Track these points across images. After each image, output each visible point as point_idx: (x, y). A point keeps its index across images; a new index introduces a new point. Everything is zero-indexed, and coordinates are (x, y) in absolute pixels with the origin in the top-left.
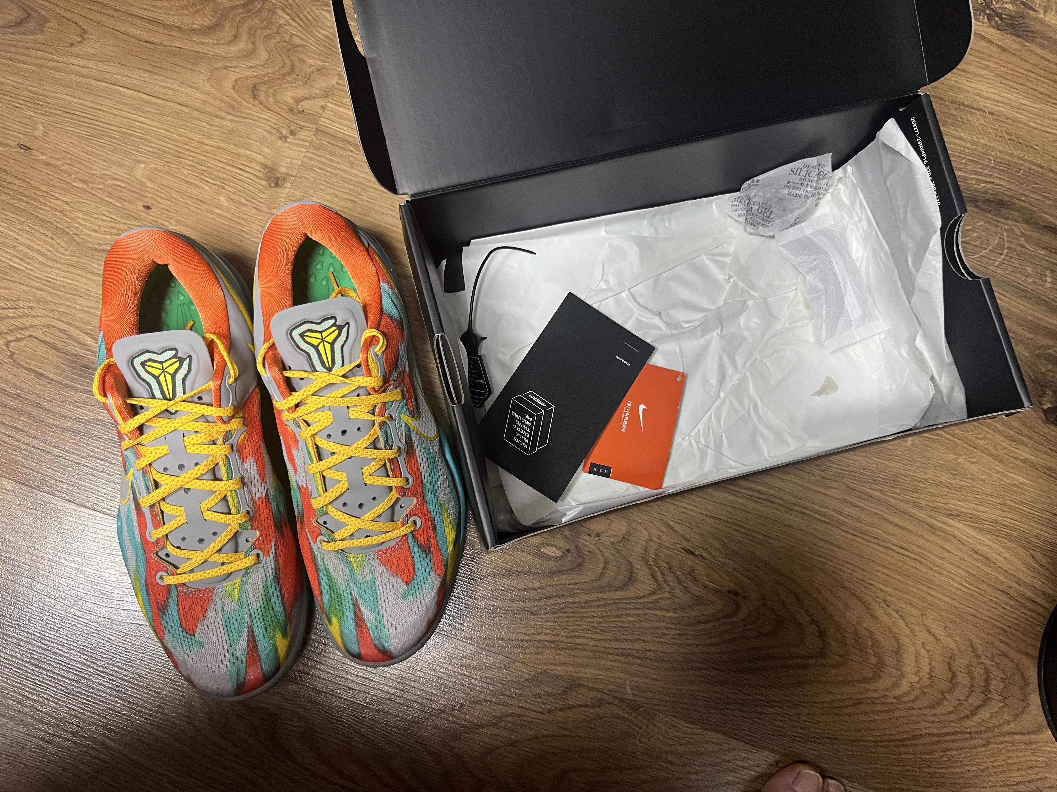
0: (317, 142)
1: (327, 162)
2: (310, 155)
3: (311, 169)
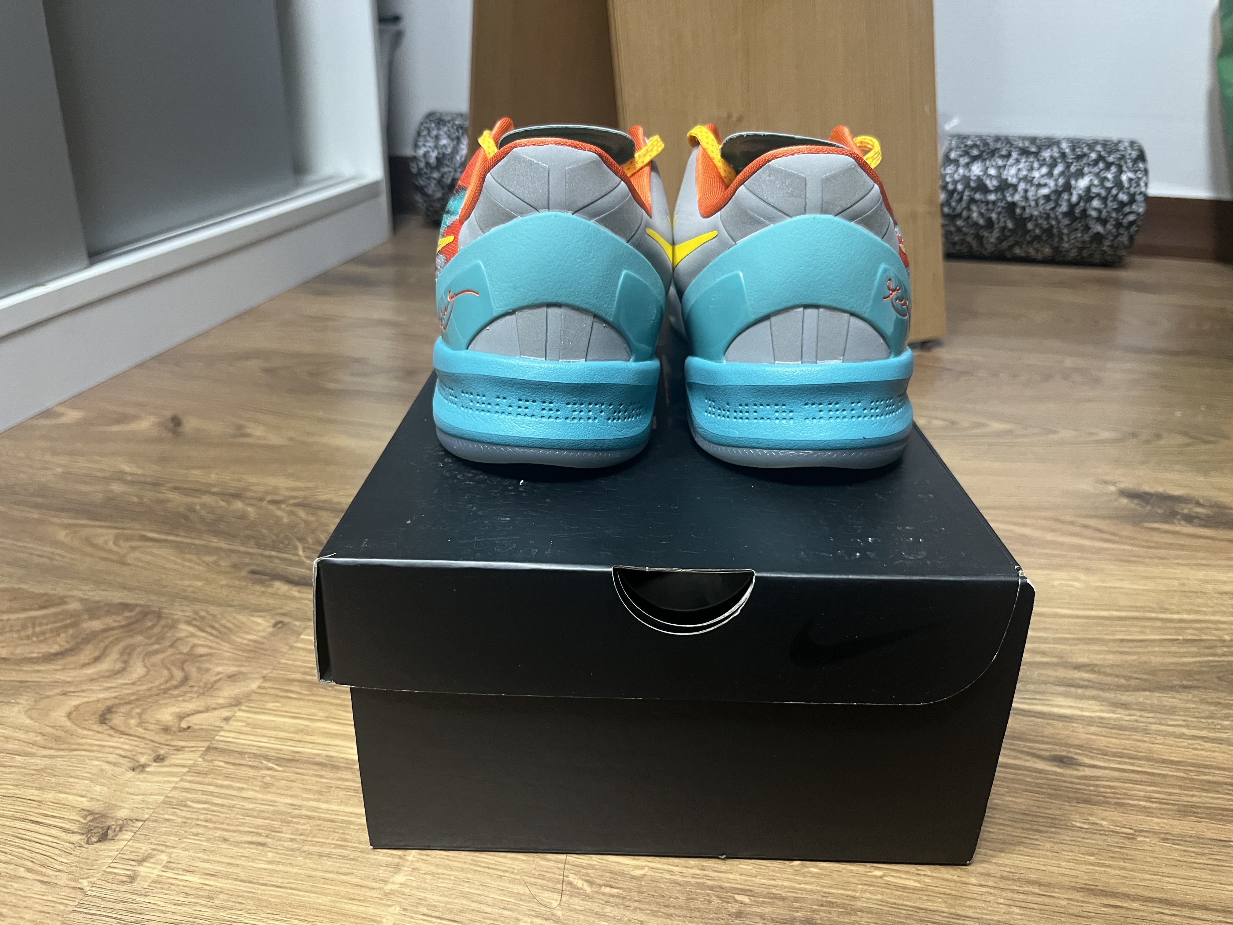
0: (206, 764)
1: (217, 790)
2: (187, 785)
3: (182, 804)
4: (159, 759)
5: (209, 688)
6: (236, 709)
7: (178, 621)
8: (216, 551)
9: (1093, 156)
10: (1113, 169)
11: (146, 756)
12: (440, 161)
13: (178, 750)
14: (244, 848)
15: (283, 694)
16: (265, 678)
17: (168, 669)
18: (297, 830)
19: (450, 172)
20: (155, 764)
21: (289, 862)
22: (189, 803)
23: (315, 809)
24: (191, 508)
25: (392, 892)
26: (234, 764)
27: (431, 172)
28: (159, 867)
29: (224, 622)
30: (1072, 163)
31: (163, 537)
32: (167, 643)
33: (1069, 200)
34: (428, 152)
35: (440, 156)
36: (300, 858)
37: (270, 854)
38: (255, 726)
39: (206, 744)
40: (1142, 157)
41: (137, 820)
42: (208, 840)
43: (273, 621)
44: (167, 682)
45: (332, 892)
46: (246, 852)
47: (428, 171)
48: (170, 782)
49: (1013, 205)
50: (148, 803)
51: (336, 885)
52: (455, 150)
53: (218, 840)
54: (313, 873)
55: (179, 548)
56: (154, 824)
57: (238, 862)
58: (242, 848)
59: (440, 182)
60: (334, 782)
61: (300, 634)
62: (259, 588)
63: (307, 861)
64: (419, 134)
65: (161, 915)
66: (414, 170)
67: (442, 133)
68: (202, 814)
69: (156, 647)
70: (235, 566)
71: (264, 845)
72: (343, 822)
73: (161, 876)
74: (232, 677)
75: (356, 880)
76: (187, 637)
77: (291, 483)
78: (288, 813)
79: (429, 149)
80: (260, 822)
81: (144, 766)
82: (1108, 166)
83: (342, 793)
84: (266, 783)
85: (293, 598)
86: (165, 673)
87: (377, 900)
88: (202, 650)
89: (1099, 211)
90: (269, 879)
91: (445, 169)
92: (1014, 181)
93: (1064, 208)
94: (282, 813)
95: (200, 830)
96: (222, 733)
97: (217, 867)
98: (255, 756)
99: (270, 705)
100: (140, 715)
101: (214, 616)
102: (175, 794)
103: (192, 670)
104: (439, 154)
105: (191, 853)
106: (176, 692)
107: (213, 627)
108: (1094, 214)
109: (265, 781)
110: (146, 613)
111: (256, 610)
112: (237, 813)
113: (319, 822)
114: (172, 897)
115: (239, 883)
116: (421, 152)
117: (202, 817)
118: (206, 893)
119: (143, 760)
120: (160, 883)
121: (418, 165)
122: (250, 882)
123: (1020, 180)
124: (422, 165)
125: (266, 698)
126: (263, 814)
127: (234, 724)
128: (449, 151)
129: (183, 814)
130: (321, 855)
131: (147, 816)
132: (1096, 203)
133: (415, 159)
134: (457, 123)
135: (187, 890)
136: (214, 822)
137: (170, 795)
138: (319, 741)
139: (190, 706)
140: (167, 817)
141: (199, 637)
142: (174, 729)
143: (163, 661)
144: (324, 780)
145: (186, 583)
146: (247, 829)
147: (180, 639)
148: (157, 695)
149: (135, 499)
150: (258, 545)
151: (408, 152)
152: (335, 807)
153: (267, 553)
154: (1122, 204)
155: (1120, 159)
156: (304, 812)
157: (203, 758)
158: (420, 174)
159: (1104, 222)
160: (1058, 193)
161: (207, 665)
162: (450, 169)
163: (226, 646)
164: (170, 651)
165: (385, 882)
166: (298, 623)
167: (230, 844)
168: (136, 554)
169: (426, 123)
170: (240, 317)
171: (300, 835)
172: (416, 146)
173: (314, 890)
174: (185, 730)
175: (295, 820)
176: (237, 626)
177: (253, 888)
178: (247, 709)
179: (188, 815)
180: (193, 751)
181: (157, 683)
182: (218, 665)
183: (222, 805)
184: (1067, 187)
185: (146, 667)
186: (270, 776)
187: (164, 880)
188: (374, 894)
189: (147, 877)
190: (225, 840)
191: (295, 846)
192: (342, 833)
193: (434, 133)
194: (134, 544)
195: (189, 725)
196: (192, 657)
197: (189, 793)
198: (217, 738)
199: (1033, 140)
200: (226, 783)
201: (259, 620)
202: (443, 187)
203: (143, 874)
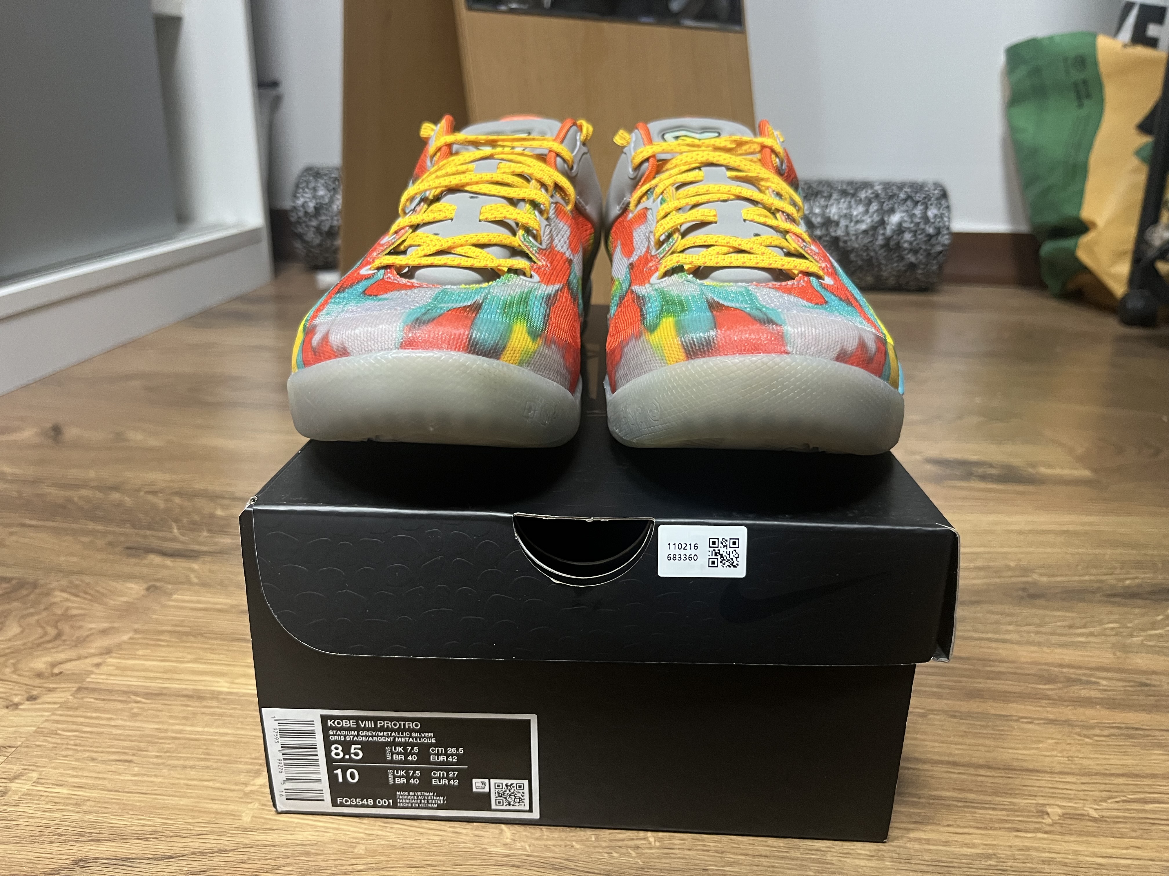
4: (32, 698)
5: (81, 642)
6: (106, 656)
7: (53, 589)
8: (92, 533)
9: (902, 196)
10: (920, 207)
11: (19, 697)
12: (318, 209)
13: (50, 691)
14: (111, 765)
15: (154, 642)
16: (136, 631)
17: (43, 628)
18: (163, 748)
19: (327, 220)
20: (28, 702)
21: (154, 774)
22: (59, 732)
23: (180, 732)
24: (69, 500)
25: (252, 792)
26: (103, 700)
27: (310, 220)
28: (30, 783)
29: (99, 588)
30: (884, 202)
31: (40, 523)
32: (42, 607)
33: (883, 234)
34: (305, 202)
35: (318, 206)
36: (164, 771)
37: (136, 769)
38: (125, 669)
39: (77, 685)
40: (944, 195)
41: (9, 747)
42: (77, 760)
43: (145, 586)
44: (41, 637)
45: (194, 795)
46: (113, 768)
47: (307, 220)
48: (42, 716)
49: (836, 239)
50: (21, 733)
51: (200, 790)
52: (332, 201)
53: (88, 760)
54: (177, 781)
55: (56, 532)
56: (26, 749)
57: (105, 776)
58: (109, 765)
59: (318, 229)
60: (199, 709)
61: (171, 594)
62: (133, 560)
63: (172, 772)
64: (297, 186)
65: (30, 820)
66: (293, 219)
67: (319, 185)
68: (72, 740)
69: (31, 610)
70: (110, 544)
71: (131, 761)
72: (206, 740)
73: (32, 790)
74: (104, 632)
75: (218, 785)
76: (61, 601)
77: (168, 477)
78: (155, 736)
79: (308, 200)
80: (126, 744)
81: (16, 706)
82: (916, 203)
83: (206, 718)
84: (133, 714)
85: (167, 567)
86: (40, 631)
87: (237, 799)
88: (75, 612)
89: (911, 243)
90: (134, 788)
91: (323, 218)
92: (836, 218)
93: (880, 241)
94: (147, 736)
95: (70, 753)
96: (93, 676)
97: (84, 781)
98: (124, 692)
99: (140, 652)
100: (14, 665)
101: (88, 584)
102: (47, 725)
103: (65, 627)
104: (317, 204)
105: (60, 771)
106: (49, 646)
107: (86, 593)
108: (906, 245)
109: (132, 711)
110: (22, 584)
111: (131, 577)
112: (106, 738)
113: (183, 741)
114: (41, 806)
115: (106, 792)
116: (300, 202)
117: (72, 742)
118: (74, 802)
119: (16, 700)
120: (30, 795)
121: (297, 214)
122: (116, 791)
123: (841, 217)
124: (301, 214)
125: (137, 647)
126: (130, 738)
127: (104, 669)
128: (327, 200)
129: (53, 740)
130: (184, 767)
131: (19, 743)
132: (908, 236)
133: (295, 208)
134: (333, 175)
135: (56, 800)
136: (83, 746)
137: (41, 726)
138: (186, 678)
139: (62, 656)
140: (37, 743)
141: (73, 602)
142: (46, 674)
143: (37, 621)
144: (189, 709)
145: (63, 559)
146: (114, 750)
147: (54, 603)
148: (31, 648)
149: (15, 494)
150: (134, 526)
151: (287, 204)
152: (200, 729)
153: (142, 532)
154: (930, 237)
155: (925, 198)
156: (170, 734)
157: (74, 697)
158: (298, 222)
159: (915, 252)
160: (874, 228)
161: (81, 623)
162: (329, 218)
163: (99, 607)
164: (44, 614)
165: (246, 784)
166: (170, 586)
167: (97, 763)
168: (15, 538)
169: (305, 176)
170: (124, 345)
171: (166, 752)
172: (295, 197)
173: (177, 794)
174: (57, 675)
175: (160, 741)
176: (110, 591)
177: (119, 796)
178: (118, 656)
179: (59, 741)
180: (64, 691)
181: (31, 639)
182: (91, 622)
183: (91, 733)
184: (882, 223)
185: (20, 626)
186: (138, 708)
187: (34, 793)
188: (235, 794)
189: (18, 791)
190: (93, 759)
191: (160, 761)
192: (206, 749)
193: (312, 185)
194: (13, 529)
195: (61, 670)
196: (66, 617)
197: (60, 724)
198: (88, 680)
199: (850, 183)
200: (94, 715)
201: (133, 586)
202: (321, 234)
203: (13, 789)
